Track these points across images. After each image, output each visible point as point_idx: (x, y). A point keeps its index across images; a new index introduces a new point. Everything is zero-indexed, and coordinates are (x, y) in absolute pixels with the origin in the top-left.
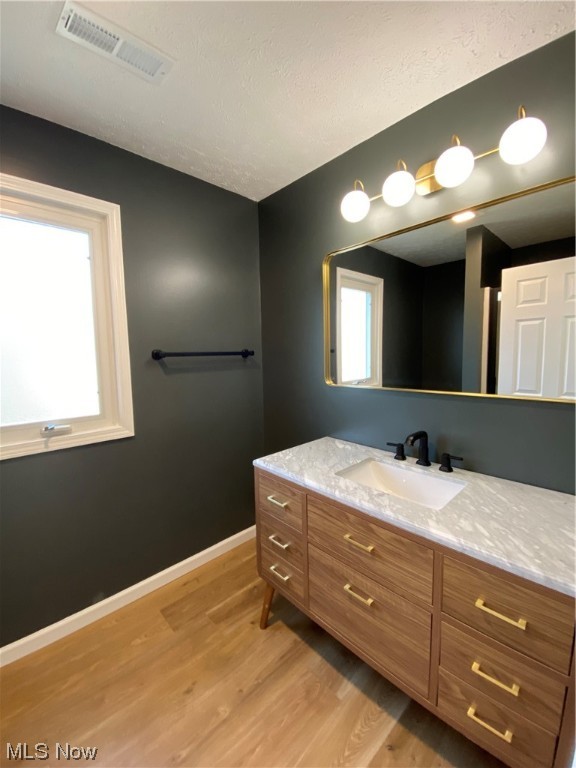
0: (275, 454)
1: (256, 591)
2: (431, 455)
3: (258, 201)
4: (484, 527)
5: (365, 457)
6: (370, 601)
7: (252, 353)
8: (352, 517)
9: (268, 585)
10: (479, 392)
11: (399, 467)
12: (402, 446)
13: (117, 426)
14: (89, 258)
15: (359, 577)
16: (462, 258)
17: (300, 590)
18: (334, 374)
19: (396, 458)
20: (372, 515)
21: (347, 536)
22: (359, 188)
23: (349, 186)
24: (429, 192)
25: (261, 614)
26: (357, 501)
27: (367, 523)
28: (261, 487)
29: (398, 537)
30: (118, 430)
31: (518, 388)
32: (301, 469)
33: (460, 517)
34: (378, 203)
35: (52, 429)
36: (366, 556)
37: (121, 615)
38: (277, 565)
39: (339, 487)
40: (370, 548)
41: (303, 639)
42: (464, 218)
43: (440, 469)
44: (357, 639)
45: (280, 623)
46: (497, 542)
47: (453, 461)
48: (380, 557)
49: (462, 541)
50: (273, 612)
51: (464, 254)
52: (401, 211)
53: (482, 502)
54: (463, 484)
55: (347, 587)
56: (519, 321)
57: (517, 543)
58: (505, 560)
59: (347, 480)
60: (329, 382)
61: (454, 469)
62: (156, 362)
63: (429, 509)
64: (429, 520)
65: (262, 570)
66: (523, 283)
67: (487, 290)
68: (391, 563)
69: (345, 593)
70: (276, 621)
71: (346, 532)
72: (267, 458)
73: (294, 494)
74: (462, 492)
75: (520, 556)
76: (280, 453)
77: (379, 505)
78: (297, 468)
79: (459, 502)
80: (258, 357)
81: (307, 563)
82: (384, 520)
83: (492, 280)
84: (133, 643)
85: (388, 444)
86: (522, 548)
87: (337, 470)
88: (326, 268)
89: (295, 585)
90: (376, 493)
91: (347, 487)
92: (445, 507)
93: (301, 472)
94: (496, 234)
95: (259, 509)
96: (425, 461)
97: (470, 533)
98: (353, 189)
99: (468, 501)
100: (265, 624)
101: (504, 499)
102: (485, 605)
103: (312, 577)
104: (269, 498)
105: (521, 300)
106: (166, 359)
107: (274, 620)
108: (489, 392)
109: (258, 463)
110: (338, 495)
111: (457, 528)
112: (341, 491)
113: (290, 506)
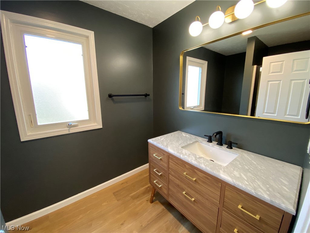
0: (157, 138)
1: (149, 188)
2: (223, 141)
3: (152, 27)
4: (245, 175)
5: (194, 141)
6: (193, 199)
7: (149, 95)
8: (187, 166)
9: (153, 187)
10: (247, 115)
11: (209, 145)
12: (211, 137)
13: (96, 124)
14: (82, 55)
15: (189, 190)
16: (244, 51)
17: (165, 191)
18: (183, 105)
19: (208, 141)
20: (195, 166)
21: (185, 173)
22: (198, 20)
23: (193, 20)
24: (231, 21)
25: (150, 197)
26: (190, 160)
27: (193, 169)
28: (151, 151)
29: (206, 176)
30: (96, 126)
31: (265, 112)
32: (167, 144)
33: (234, 170)
34: (206, 27)
35: (71, 124)
36: (193, 182)
37: (99, 194)
38: (157, 180)
39: (183, 153)
40: (194, 179)
41: (166, 208)
42: (247, 33)
43: (227, 147)
44: (188, 213)
45: (157, 201)
46: (250, 183)
47: (233, 145)
48: (198, 183)
49: (234, 181)
50: (155, 197)
51: (246, 50)
52: (217, 30)
53: (244, 163)
54: (237, 154)
55: (184, 193)
56: (269, 81)
57: (259, 183)
58: (253, 191)
59: (186, 150)
60: (181, 108)
61: (233, 147)
62: (110, 99)
63: (220, 165)
64: (220, 171)
65: (151, 182)
66: (273, 64)
67: (255, 66)
68: (202, 186)
69: (183, 195)
70: (156, 201)
71: (185, 171)
72: (154, 139)
73: (164, 155)
74: (236, 158)
75: (260, 190)
76: (159, 137)
77: (199, 162)
78: (165, 144)
79: (234, 163)
80: (151, 97)
81: (169, 181)
82: (201, 169)
83: (258, 62)
84: (102, 204)
85: (205, 136)
86: (261, 186)
87: (182, 146)
88: (181, 58)
89: (163, 189)
90: (198, 157)
91: (186, 154)
92: (228, 165)
93: (167, 146)
94: (262, 40)
95: (150, 159)
96: (220, 144)
97: (238, 177)
98: (195, 21)
99: (238, 163)
100: (152, 202)
101: (255, 163)
102: (242, 208)
103: (170, 187)
104: (154, 155)
105: (271, 72)
106: (114, 97)
107: (155, 200)
108: (251, 115)
109: (150, 141)
110: (182, 157)
111: (233, 175)
112: (183, 155)
113: (162, 159)
